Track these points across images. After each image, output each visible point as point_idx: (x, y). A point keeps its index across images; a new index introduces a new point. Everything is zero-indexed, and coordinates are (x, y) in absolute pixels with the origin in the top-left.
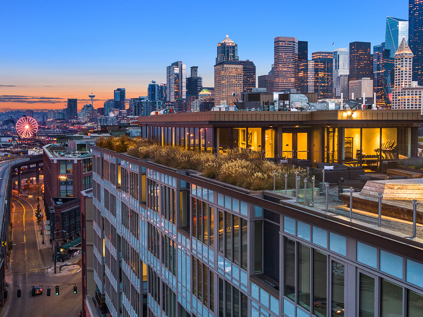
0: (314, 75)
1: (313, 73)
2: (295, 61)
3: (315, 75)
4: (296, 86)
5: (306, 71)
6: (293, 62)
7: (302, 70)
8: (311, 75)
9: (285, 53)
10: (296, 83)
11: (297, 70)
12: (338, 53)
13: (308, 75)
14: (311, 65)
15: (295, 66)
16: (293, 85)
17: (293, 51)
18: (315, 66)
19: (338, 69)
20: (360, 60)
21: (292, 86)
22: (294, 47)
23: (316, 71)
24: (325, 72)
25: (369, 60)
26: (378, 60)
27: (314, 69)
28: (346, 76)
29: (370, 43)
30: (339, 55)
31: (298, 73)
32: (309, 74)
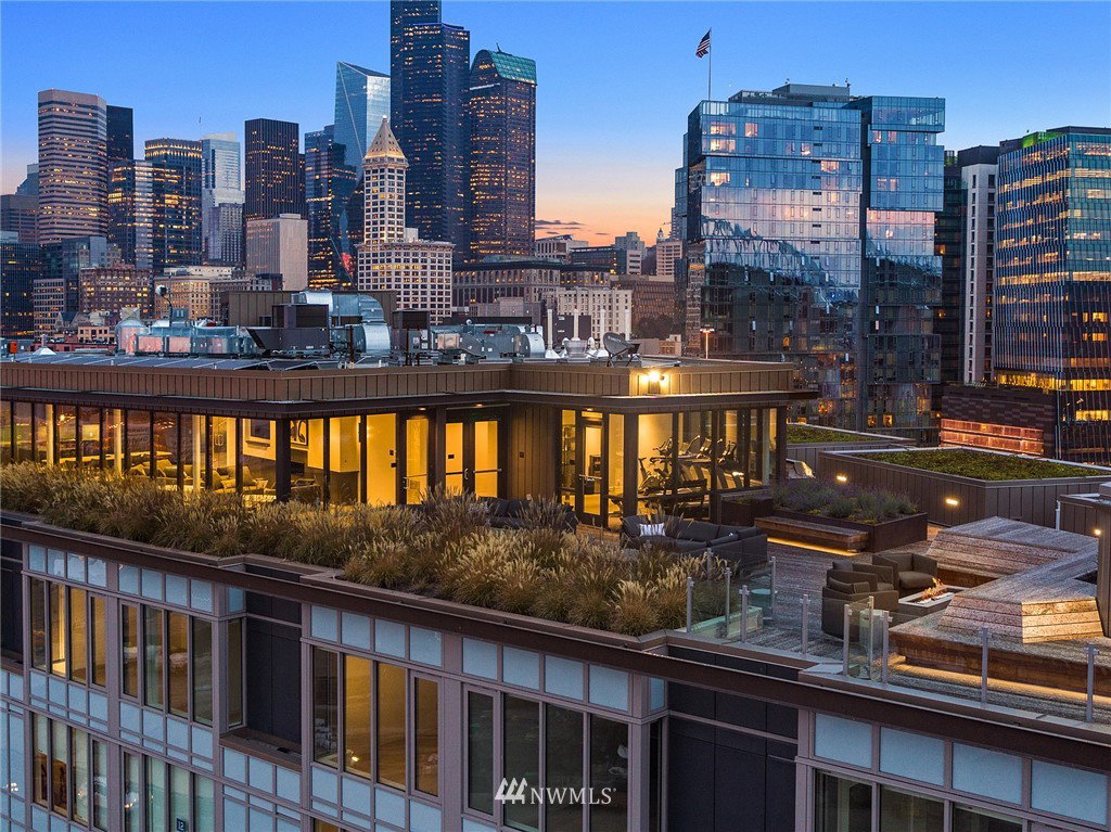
0: (151, 200)
1: (150, 195)
2: (99, 159)
3: (154, 202)
4: (103, 229)
5: (129, 189)
6: (93, 163)
7: (118, 184)
8: (143, 200)
9: (71, 137)
10: (102, 222)
11: (105, 185)
12: (212, 146)
13: (137, 199)
14: (143, 173)
15: (99, 175)
16: (93, 226)
17: (93, 132)
18: (154, 176)
19: (214, 187)
20: (272, 166)
21: (91, 228)
22: (96, 122)
23: (159, 190)
24: (182, 194)
25: (295, 167)
26: (318, 170)
27: (151, 185)
28: (235, 205)
29: (297, 125)
30: (213, 151)
31: (107, 193)
32: (139, 197)
